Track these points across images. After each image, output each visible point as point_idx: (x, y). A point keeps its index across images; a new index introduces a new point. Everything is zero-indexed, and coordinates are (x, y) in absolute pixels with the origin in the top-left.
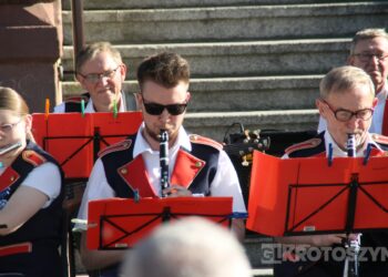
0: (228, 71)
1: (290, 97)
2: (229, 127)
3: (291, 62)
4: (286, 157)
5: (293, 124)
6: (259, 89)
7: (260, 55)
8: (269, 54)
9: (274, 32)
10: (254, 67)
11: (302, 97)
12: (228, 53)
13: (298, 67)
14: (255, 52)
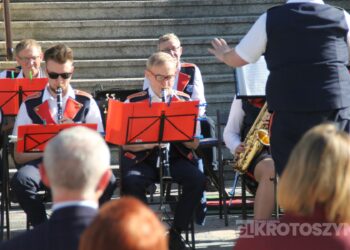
0: (93, 56)
1: (128, 71)
2: (94, 87)
3: (128, 52)
4: (127, 101)
5: (129, 86)
6: (110, 66)
7: (110, 47)
8: (116, 47)
9: (118, 35)
10: (107, 54)
11: (134, 71)
12: (93, 47)
13: (132, 54)
14: (108, 46)
